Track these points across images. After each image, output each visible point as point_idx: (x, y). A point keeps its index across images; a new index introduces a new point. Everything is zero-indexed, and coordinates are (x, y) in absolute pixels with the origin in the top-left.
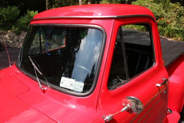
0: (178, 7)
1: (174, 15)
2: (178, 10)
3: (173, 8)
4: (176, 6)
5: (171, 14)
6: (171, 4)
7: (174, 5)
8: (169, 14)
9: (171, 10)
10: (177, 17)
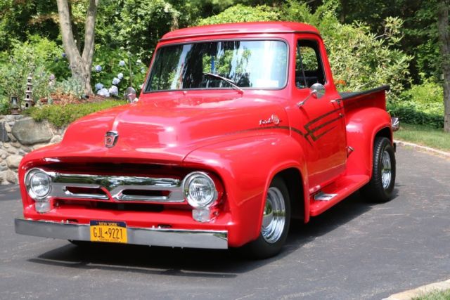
0: (361, 35)
1: (352, 63)
2: (363, 45)
3: (346, 41)
4: (357, 33)
5: (343, 60)
6: (339, 25)
7: (348, 28)
8: (338, 58)
9: (340, 46)
10: (361, 70)
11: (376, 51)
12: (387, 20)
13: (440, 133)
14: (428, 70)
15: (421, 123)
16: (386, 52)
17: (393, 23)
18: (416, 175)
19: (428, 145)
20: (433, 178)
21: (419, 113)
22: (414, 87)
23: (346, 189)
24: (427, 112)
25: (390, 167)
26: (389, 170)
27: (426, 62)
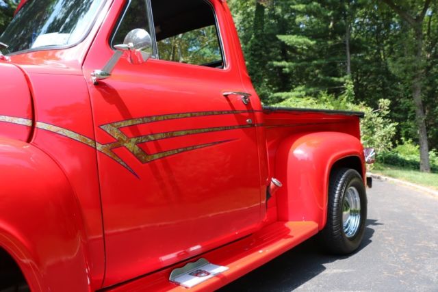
11: (373, 120)
12: (380, 100)
13: (418, 172)
14: (407, 136)
15: (403, 166)
16: (380, 120)
17: (385, 103)
18: (396, 210)
19: (408, 181)
20: (413, 214)
21: (401, 159)
22: (399, 147)
23: (261, 251)
24: (408, 159)
25: (359, 208)
26: (357, 212)
27: (407, 132)
